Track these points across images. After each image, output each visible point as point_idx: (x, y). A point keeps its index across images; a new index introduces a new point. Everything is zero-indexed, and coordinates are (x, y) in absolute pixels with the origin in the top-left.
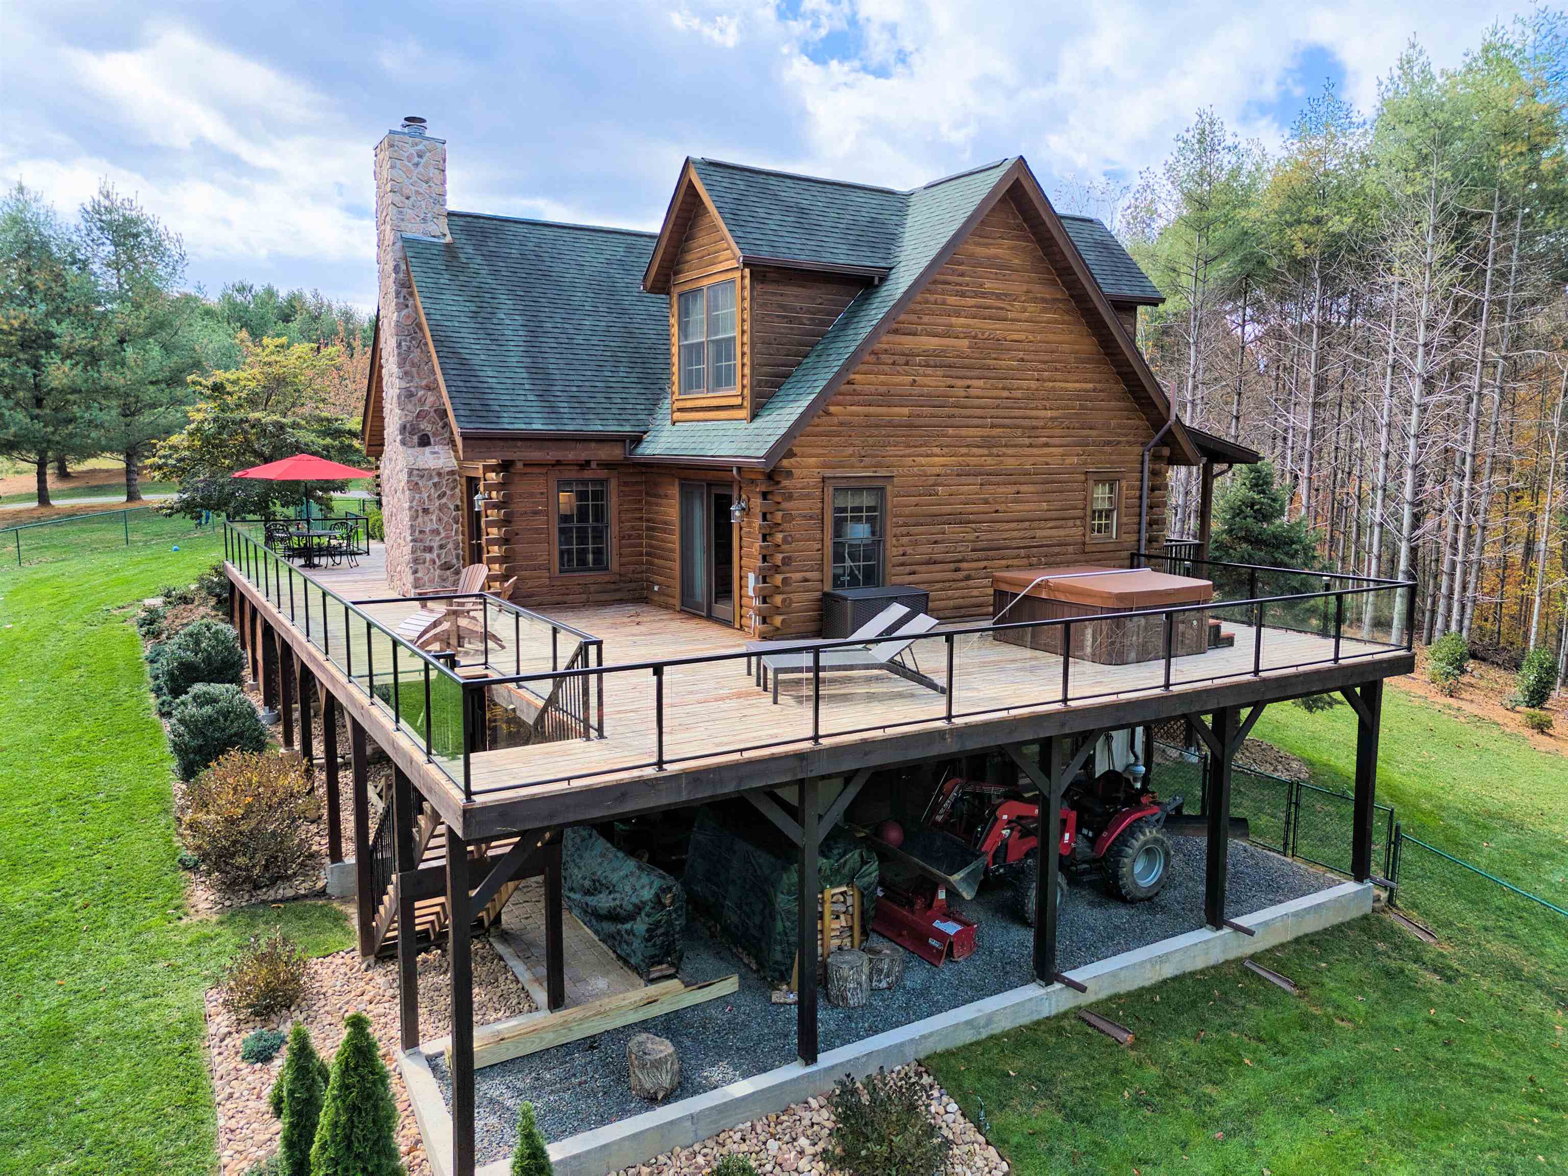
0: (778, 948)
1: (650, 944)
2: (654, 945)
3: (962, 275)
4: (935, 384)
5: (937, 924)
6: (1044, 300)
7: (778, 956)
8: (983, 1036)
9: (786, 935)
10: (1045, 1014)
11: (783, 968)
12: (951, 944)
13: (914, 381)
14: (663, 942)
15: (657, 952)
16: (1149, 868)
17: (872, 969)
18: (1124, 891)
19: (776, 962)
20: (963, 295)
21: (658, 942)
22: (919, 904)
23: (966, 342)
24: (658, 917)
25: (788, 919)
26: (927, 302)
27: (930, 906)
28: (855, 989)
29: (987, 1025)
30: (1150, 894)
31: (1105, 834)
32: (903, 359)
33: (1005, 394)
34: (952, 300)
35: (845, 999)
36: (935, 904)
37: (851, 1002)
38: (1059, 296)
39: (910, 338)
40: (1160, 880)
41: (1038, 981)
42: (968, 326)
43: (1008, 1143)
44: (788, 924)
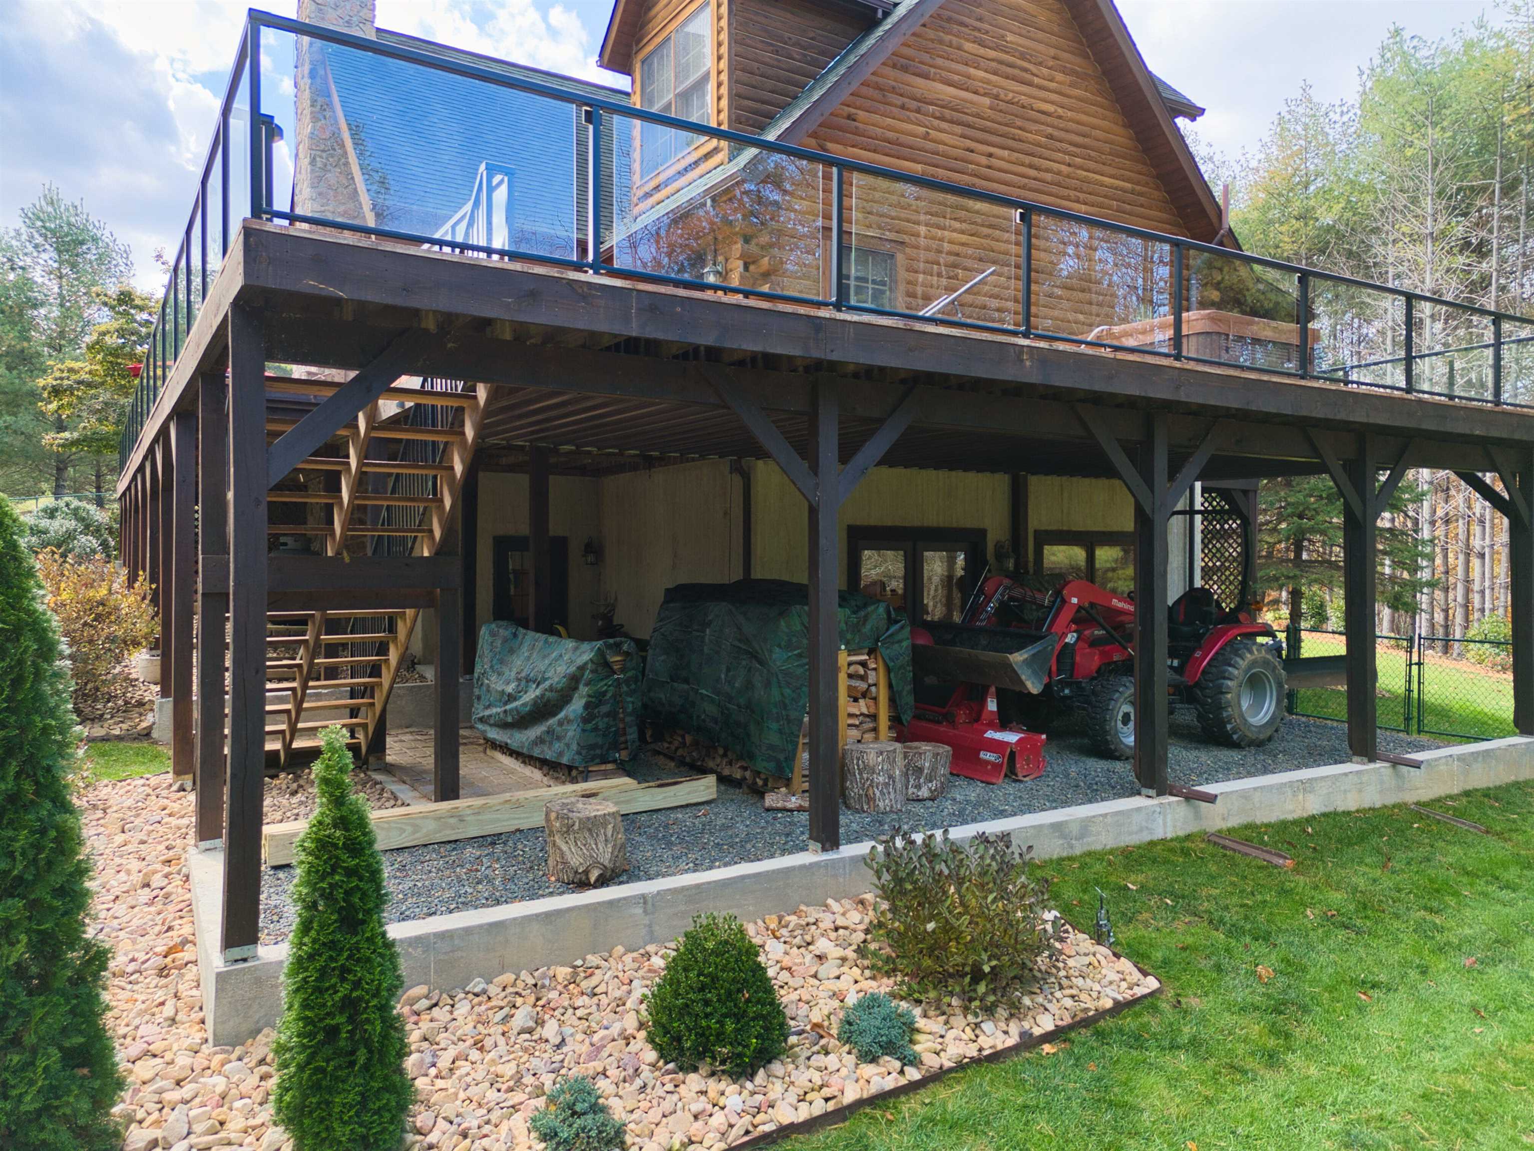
0: (774, 726)
1: (589, 726)
2: (596, 729)
3: (980, 20)
4: (951, 142)
5: (990, 734)
6: (1073, 73)
7: (773, 738)
8: (1078, 851)
9: (785, 707)
10: (1159, 834)
11: (781, 757)
12: (1012, 755)
13: (928, 133)
14: (608, 727)
15: (600, 741)
16: (1258, 704)
17: (907, 766)
18: (1229, 727)
19: (771, 747)
20: (982, 44)
21: (601, 725)
22: (962, 717)
23: (987, 101)
24: (601, 686)
25: (788, 684)
26: (941, 42)
27: (977, 719)
28: (887, 785)
29: (1081, 836)
30: (1262, 737)
31: (1198, 654)
32: (914, 104)
33: (1033, 173)
34: (969, 46)
35: (870, 799)
36: (984, 716)
37: (881, 804)
38: (1090, 72)
39: (920, 81)
40: (1273, 718)
41: (1144, 791)
42: (988, 82)
43: (1149, 958)
44: (787, 691)
